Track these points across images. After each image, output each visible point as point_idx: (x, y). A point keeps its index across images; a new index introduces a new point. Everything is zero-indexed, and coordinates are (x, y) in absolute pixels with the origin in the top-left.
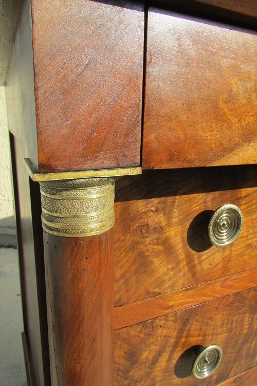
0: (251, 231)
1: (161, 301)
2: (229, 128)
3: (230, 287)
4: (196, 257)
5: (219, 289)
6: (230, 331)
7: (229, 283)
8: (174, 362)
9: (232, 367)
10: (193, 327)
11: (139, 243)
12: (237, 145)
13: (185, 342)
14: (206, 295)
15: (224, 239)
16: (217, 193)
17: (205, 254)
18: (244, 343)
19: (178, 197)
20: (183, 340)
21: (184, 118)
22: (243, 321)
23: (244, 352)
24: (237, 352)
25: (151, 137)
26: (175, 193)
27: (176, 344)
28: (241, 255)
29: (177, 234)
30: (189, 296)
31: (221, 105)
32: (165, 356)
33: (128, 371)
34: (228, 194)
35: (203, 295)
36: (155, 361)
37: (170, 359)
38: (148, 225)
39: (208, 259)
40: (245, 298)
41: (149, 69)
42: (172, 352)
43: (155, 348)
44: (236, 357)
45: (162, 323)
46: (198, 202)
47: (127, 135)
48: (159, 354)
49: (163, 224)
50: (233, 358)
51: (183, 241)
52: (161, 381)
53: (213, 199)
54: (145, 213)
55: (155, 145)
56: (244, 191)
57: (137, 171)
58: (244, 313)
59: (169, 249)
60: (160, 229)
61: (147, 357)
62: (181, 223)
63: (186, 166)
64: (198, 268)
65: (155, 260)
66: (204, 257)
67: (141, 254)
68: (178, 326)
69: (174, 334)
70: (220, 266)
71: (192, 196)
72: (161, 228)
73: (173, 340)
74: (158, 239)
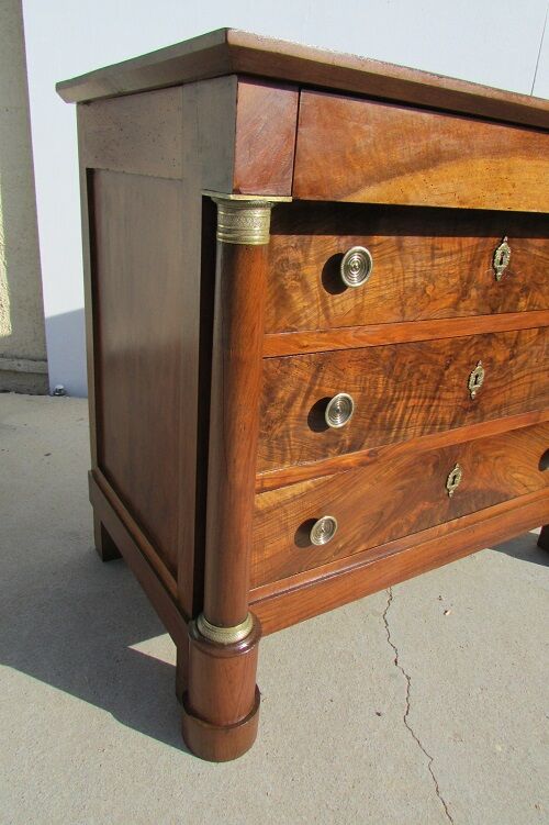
0: (384, 282)
1: (297, 339)
2: (354, 173)
3: (362, 338)
4: (329, 299)
5: (352, 338)
6: (364, 392)
7: (361, 333)
8: (308, 410)
9: (366, 437)
10: (326, 376)
11: (279, 276)
12: (360, 187)
13: (319, 390)
14: (341, 343)
15: (354, 281)
16: (349, 237)
17: (338, 298)
18: (379, 409)
19: (314, 237)
20: (317, 388)
21: (321, 164)
22: (376, 382)
23: (379, 421)
24: (371, 419)
25: (299, 176)
26: (312, 233)
27: (309, 392)
28: (374, 306)
29: (313, 273)
30: (323, 339)
31: (348, 155)
32: (300, 400)
33: (266, 408)
34: (360, 239)
35: (336, 341)
36: (290, 405)
37: (303, 406)
38: (287, 260)
39: (342, 303)
40: (379, 357)
41: (300, 129)
42: (306, 398)
43: (290, 389)
44: (370, 424)
45: (297, 363)
46: (331, 244)
47: (284, 173)
48: (294, 397)
49: (301, 261)
50: (366, 425)
51: (318, 280)
52: (295, 428)
53: (347, 242)
54: (286, 248)
55: (301, 182)
56: (376, 239)
57: (289, 199)
58: (378, 373)
59: (306, 288)
60: (298, 266)
61: (283, 398)
62: (317, 262)
63: (322, 199)
64: (332, 311)
65: (293, 295)
66: (337, 301)
67: (282, 287)
68: (313, 370)
69: (309, 378)
70: (352, 313)
71: (327, 237)
72: (299, 264)
73: (307, 385)
74: (296, 275)
